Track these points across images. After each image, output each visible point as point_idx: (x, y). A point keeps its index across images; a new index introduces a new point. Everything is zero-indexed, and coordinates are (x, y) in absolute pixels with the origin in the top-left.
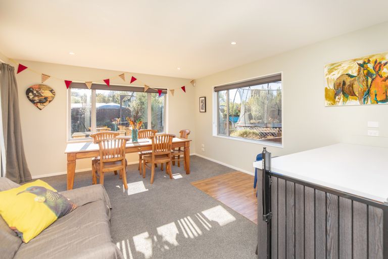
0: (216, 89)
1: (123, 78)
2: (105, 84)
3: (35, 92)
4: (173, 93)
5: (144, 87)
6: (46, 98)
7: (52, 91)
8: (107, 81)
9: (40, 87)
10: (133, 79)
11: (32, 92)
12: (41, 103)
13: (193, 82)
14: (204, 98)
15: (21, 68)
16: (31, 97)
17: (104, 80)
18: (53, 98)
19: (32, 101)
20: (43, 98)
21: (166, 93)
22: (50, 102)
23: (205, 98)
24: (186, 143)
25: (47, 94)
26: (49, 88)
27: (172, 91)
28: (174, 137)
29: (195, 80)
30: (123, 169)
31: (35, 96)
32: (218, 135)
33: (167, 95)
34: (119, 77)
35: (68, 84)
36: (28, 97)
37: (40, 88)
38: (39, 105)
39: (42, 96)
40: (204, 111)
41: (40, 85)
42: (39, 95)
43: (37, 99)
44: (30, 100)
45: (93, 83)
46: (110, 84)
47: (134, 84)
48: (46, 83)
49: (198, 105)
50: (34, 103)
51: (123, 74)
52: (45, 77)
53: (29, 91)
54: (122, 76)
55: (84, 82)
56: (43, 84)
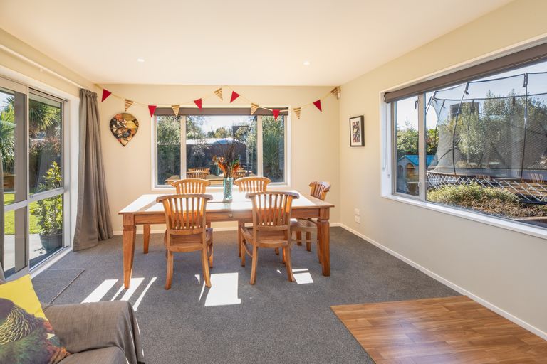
0: (389, 97)
1: (220, 96)
2: (196, 106)
3: (118, 123)
4: (298, 114)
5: (250, 106)
6: (129, 131)
7: (135, 121)
8: (199, 102)
9: (124, 116)
10: (235, 96)
11: (116, 124)
12: (124, 137)
13: (336, 90)
14: (359, 119)
15: (106, 94)
16: (115, 130)
17: (195, 101)
18: (136, 130)
19: (116, 135)
20: (126, 130)
21: (286, 114)
22: (133, 135)
23: (362, 118)
24: (322, 211)
25: (130, 125)
26: (132, 116)
27: (298, 110)
28: (295, 197)
29: (339, 87)
30: (202, 251)
31: (119, 128)
32: (393, 194)
33: (289, 117)
34: (215, 94)
35: (153, 110)
36: (112, 130)
37: (123, 119)
38: (122, 139)
39: (125, 128)
40: (360, 144)
41: (123, 114)
42: (122, 128)
43: (120, 132)
44: (114, 134)
45: (181, 106)
46: (203, 106)
47: (237, 104)
48: (129, 111)
49: (346, 133)
50: (118, 138)
51: (220, 89)
52: (129, 103)
53: (112, 122)
54: (219, 92)
55: (170, 106)
56: (127, 112)
